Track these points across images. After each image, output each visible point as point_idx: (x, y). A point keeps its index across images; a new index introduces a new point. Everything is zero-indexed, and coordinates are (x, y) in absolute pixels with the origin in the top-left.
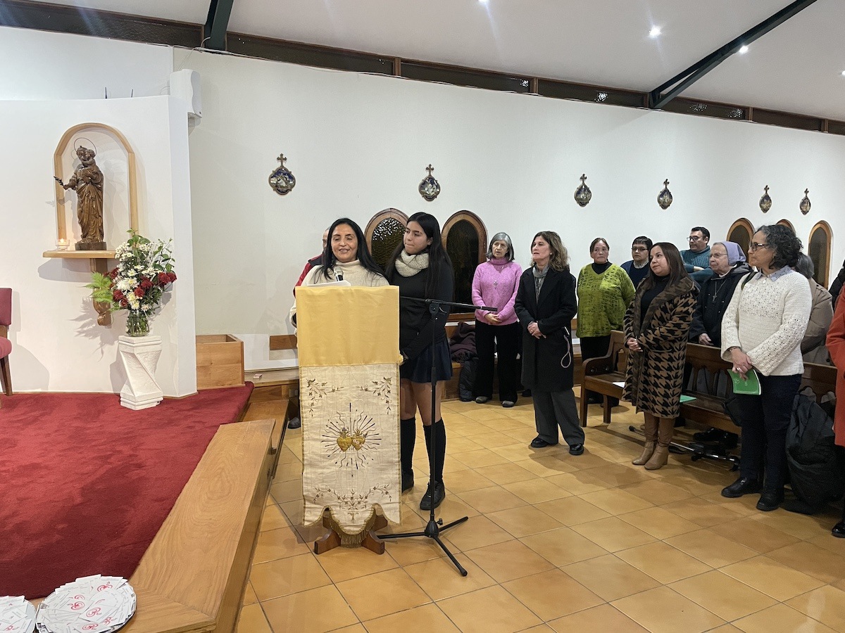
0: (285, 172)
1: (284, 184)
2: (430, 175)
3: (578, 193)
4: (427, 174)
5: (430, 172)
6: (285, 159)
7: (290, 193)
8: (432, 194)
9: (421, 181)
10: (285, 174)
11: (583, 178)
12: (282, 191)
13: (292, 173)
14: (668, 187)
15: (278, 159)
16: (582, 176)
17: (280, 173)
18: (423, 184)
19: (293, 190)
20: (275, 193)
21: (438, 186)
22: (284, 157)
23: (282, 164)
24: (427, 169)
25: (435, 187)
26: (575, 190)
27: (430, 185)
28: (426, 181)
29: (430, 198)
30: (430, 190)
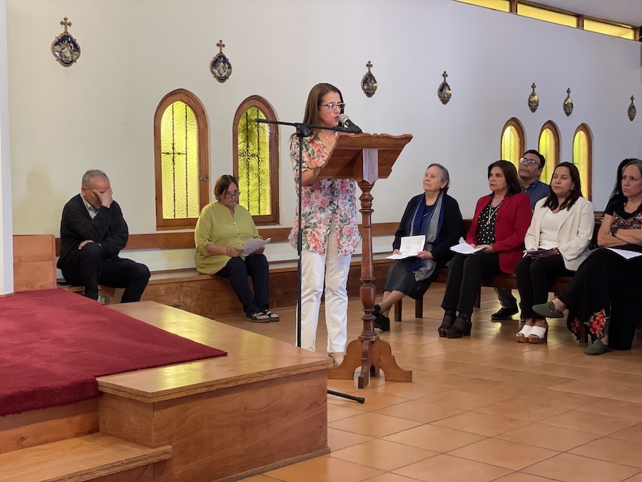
0: (69, 39)
1: (68, 54)
2: (221, 53)
3: (365, 81)
4: (217, 51)
5: (221, 49)
6: (70, 24)
7: (74, 63)
8: (223, 75)
9: (211, 59)
10: (69, 42)
11: (369, 65)
12: (67, 63)
13: (77, 42)
14: (446, 80)
15: (62, 23)
16: (367, 63)
17: (64, 40)
18: (215, 64)
19: (77, 61)
20: (58, 63)
21: (230, 67)
22: (68, 21)
23: (66, 28)
25: (227, 66)
26: (361, 78)
27: (222, 64)
28: (217, 60)
29: (222, 79)
30: (222, 70)
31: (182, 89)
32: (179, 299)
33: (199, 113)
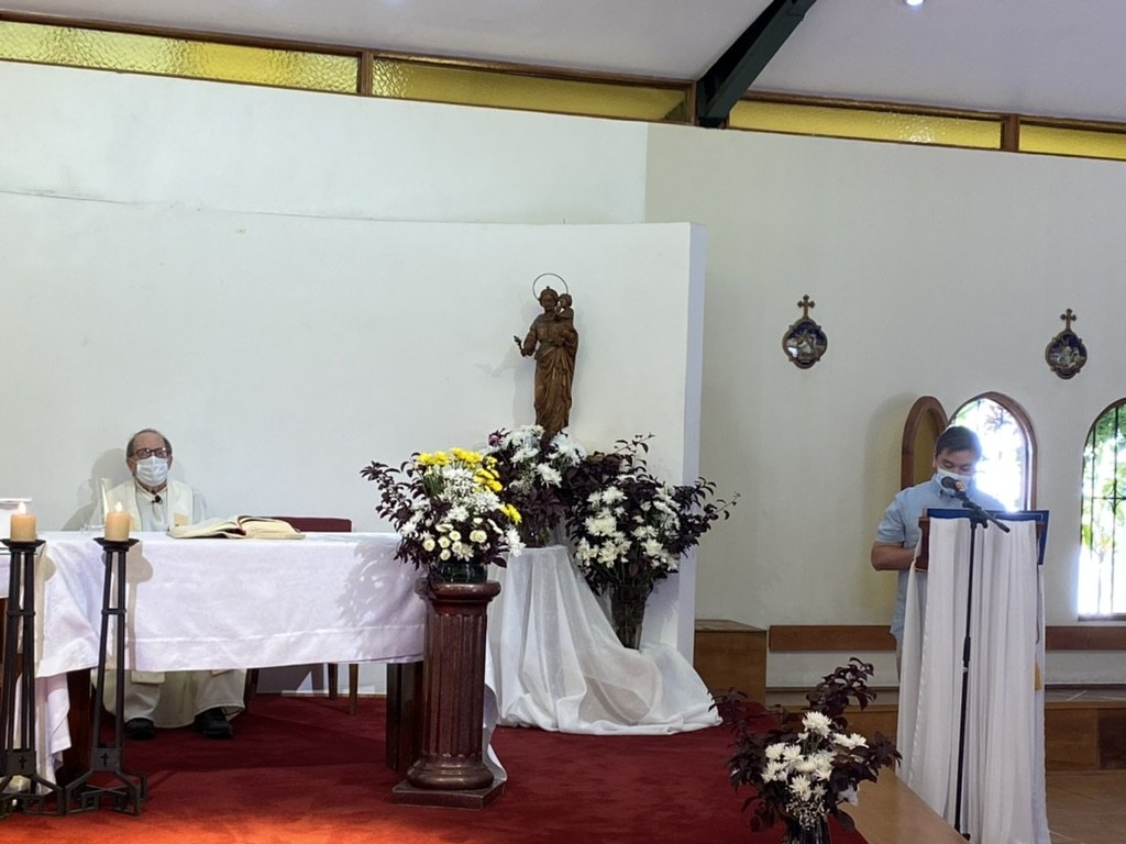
0: (810, 327)
1: (808, 350)
2: (1068, 329)
4: (1062, 326)
5: (1068, 325)
6: (812, 305)
7: (817, 363)
8: (1071, 365)
9: (1047, 341)
10: (810, 332)
12: (806, 363)
13: (823, 330)
15: (800, 304)
17: (803, 329)
18: (1056, 346)
19: (821, 358)
20: (793, 365)
21: (1083, 352)
22: (809, 301)
23: (806, 311)
24: (1063, 317)
25: (1077, 352)
27: (1068, 348)
28: (1059, 341)
29: (1067, 373)
30: (1068, 358)
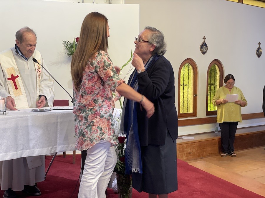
2: (204, 42)
9: (200, 45)
18: (202, 47)
24: (203, 38)
25: (206, 47)
28: (203, 45)
29: (204, 53)
30: (204, 49)
31: (189, 58)
32: (191, 150)
33: (195, 68)
